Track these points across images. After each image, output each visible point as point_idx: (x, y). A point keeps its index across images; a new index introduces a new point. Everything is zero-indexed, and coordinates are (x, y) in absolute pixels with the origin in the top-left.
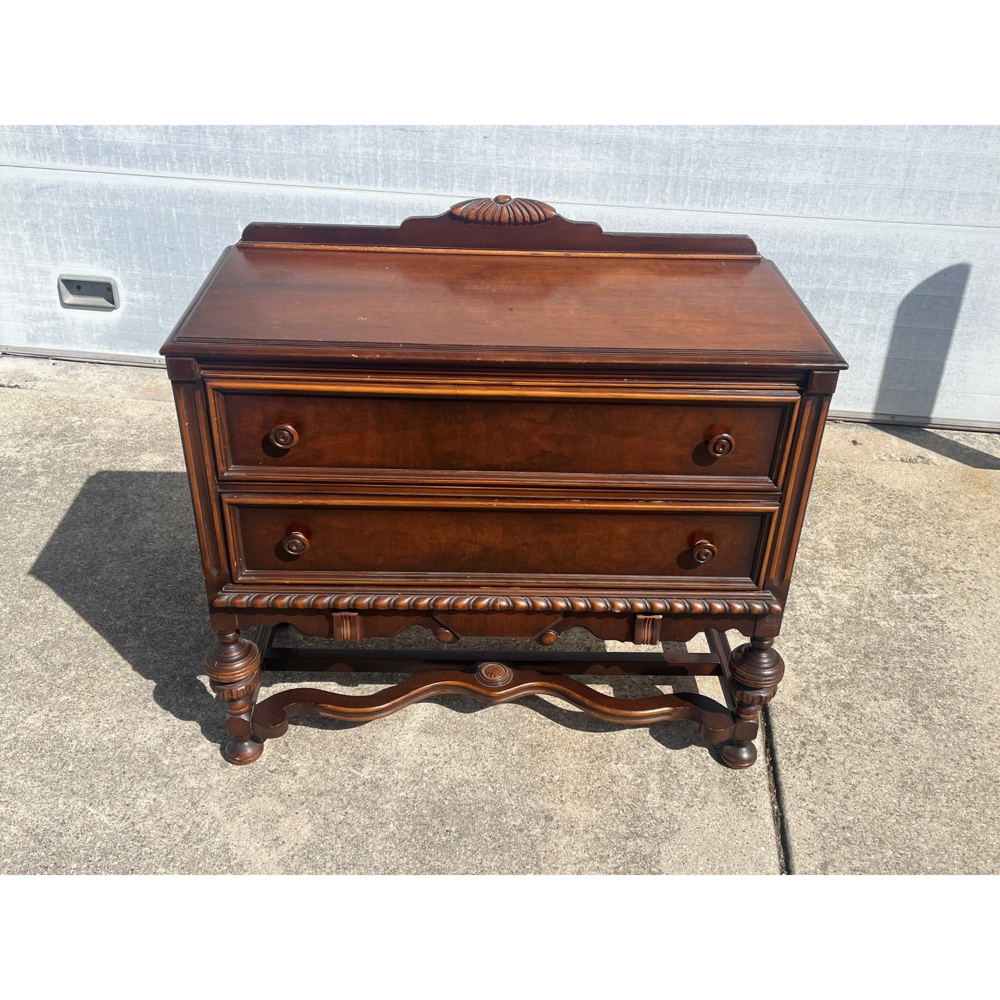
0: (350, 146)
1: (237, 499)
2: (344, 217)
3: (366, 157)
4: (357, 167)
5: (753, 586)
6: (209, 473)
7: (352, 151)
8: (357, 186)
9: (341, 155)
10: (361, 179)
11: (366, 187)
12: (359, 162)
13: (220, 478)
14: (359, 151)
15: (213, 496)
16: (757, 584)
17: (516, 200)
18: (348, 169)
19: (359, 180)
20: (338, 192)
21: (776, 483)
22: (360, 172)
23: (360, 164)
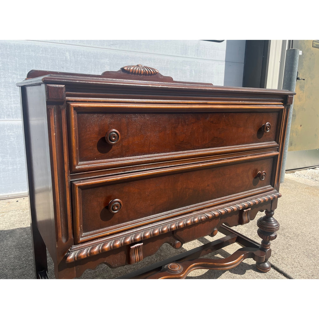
0: (8, 104)
1: (82, 183)
2: (7, 131)
3: (16, 108)
4: (12, 112)
5: (272, 188)
6: (66, 167)
7: (9, 106)
8: (12, 119)
9: (5, 108)
10: (14, 116)
11: (16, 119)
12: (13, 110)
13: (73, 170)
14: (13, 106)
15: (67, 184)
16: (273, 187)
17: (144, 66)
18: (8, 113)
19: (13, 117)
20: (4, 122)
21: (278, 143)
22: (13, 114)
23: (13, 111)
